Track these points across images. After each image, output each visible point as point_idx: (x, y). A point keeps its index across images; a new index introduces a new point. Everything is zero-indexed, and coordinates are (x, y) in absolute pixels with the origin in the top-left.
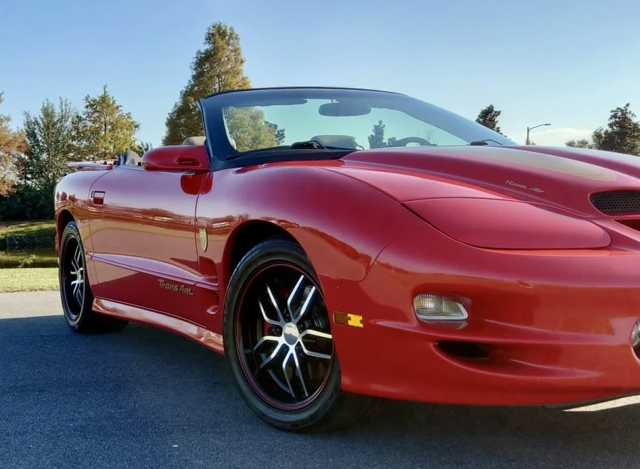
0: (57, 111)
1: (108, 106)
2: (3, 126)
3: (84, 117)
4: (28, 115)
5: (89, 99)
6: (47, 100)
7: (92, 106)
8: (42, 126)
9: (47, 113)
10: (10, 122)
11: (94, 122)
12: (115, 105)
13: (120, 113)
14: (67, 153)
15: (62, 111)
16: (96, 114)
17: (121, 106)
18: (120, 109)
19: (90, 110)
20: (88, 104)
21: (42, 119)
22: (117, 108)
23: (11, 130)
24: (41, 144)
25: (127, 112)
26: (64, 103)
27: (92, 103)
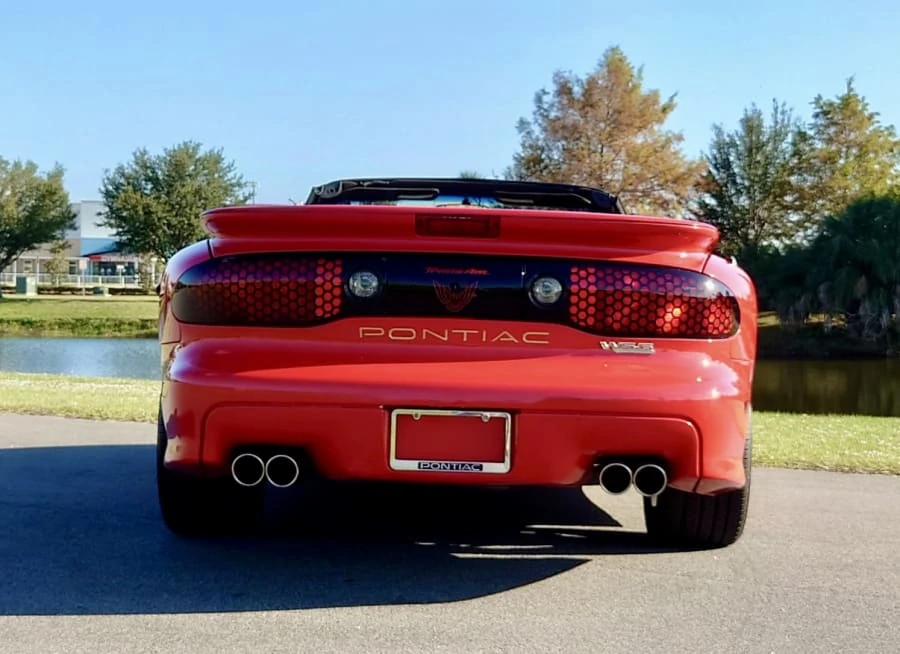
0: (768, 123)
1: (854, 113)
2: (672, 150)
3: (811, 133)
4: (719, 130)
5: (821, 102)
6: (754, 104)
7: (826, 113)
8: (741, 148)
9: (751, 125)
10: (682, 142)
11: (830, 141)
12: (866, 113)
13: (876, 125)
14: (782, 195)
15: (776, 122)
16: (832, 130)
17: (877, 114)
18: (876, 118)
19: (821, 121)
20: (818, 110)
21: (741, 138)
22: (871, 117)
23: (684, 156)
24: (739, 181)
25: (887, 125)
26: (780, 110)
27: (825, 108)
